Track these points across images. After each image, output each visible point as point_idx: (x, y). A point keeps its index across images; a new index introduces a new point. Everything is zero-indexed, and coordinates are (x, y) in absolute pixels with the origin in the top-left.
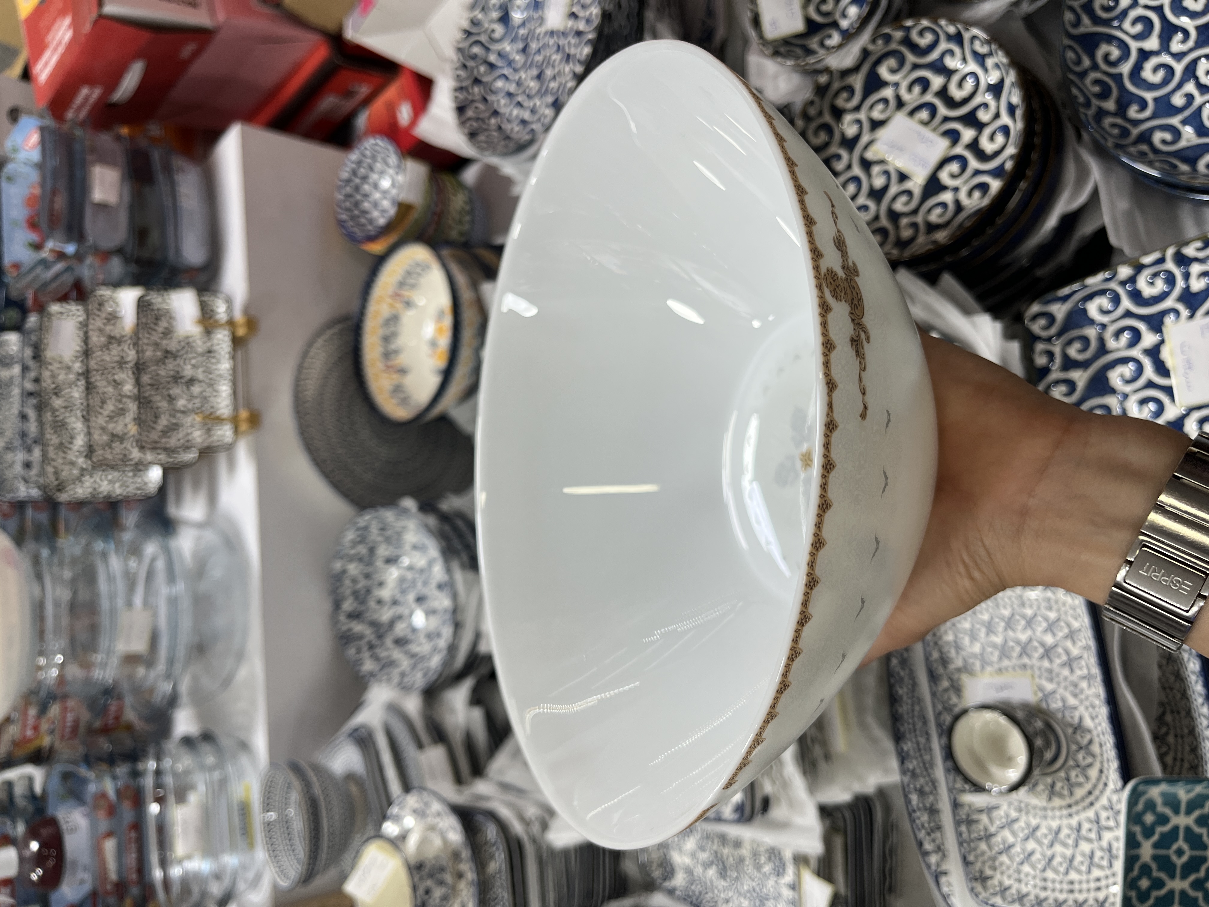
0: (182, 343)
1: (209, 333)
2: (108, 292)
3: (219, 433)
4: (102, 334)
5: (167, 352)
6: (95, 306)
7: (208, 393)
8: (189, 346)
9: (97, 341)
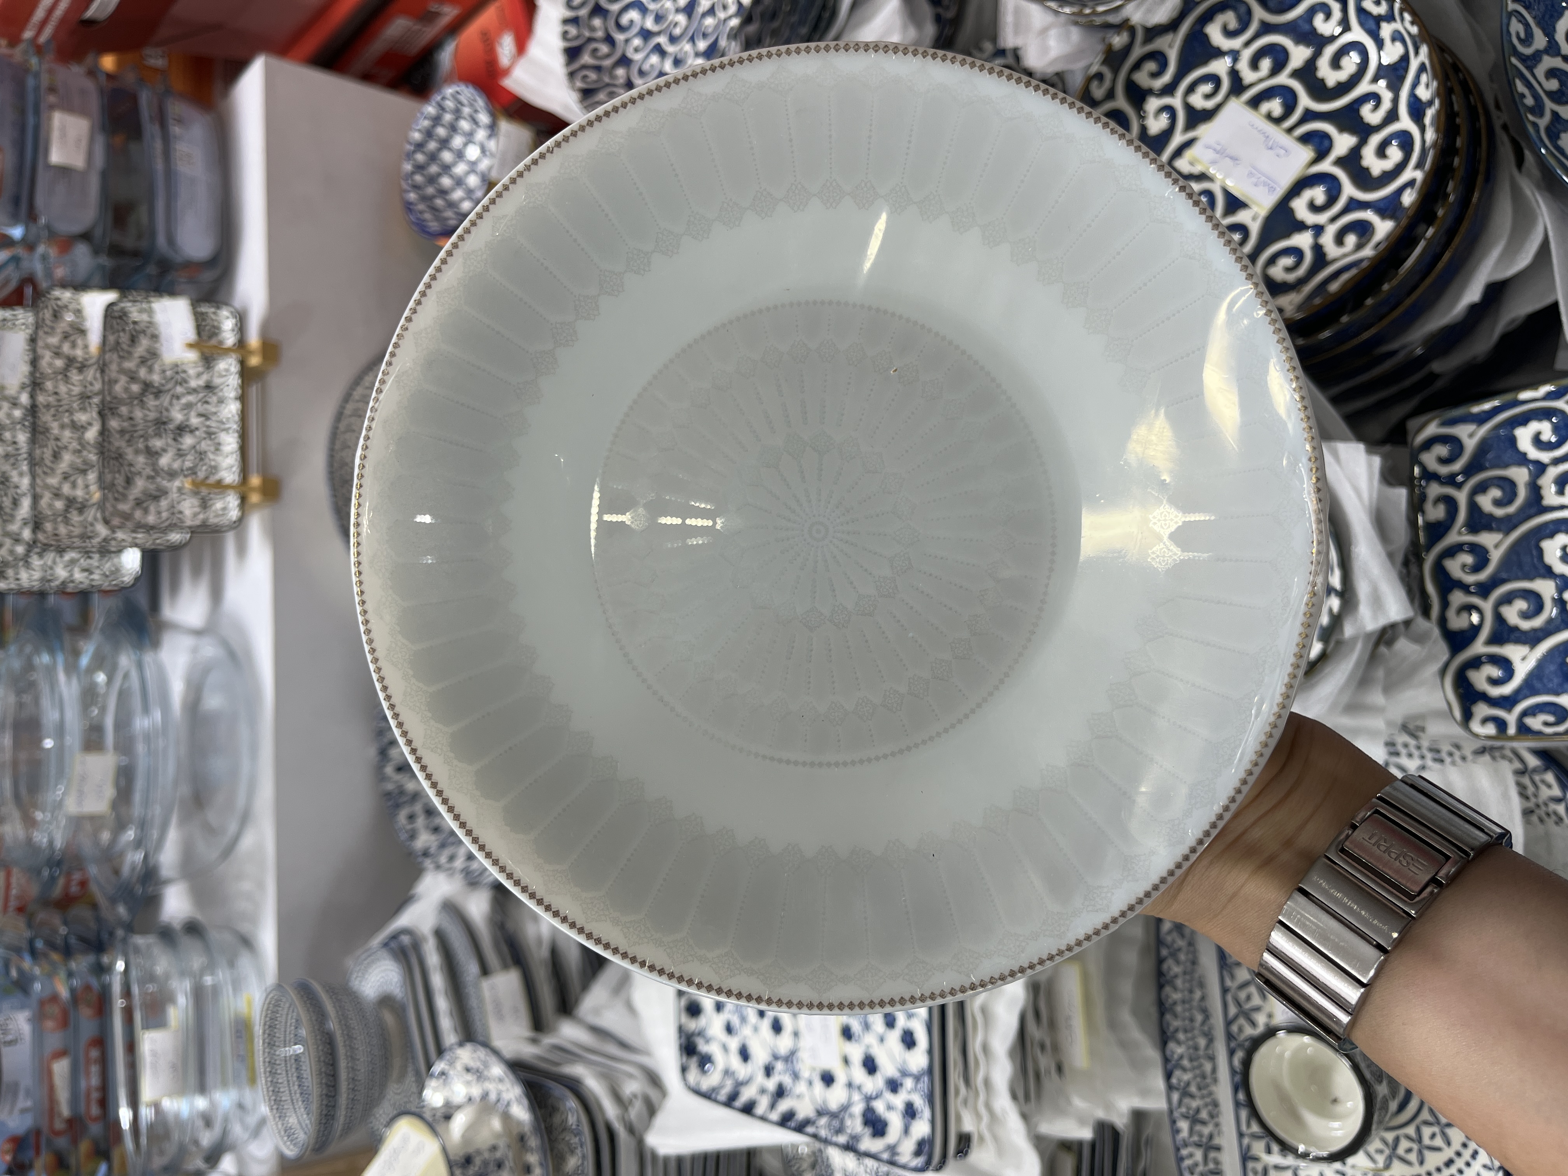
0: (169, 373)
1: (208, 360)
2: (66, 295)
3: (219, 505)
4: (57, 354)
5: (147, 386)
6: (47, 314)
7: (204, 446)
8: (178, 377)
9: (50, 365)
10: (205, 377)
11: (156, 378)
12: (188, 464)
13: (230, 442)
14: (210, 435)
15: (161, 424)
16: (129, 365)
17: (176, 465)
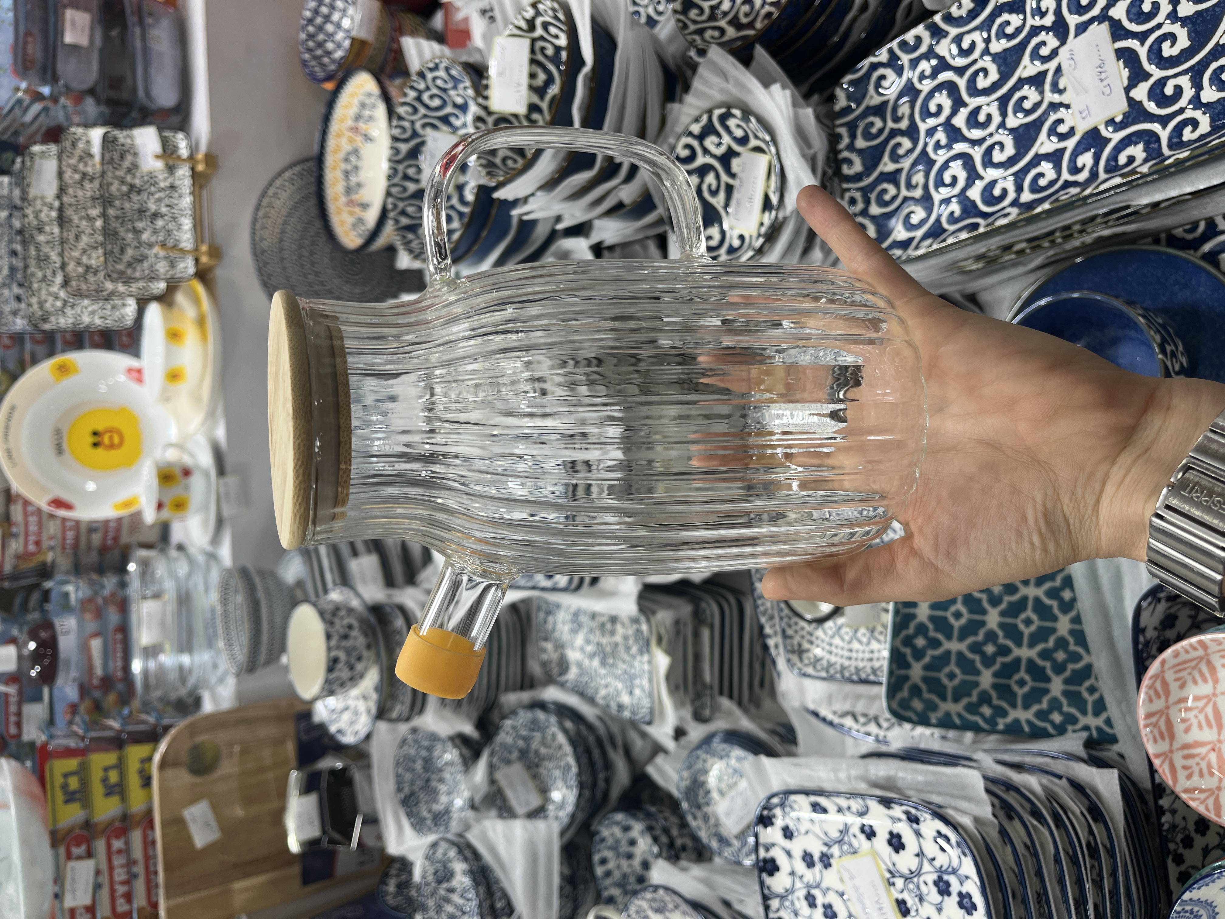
0: (146, 178)
1: (171, 169)
2: (80, 130)
3: (181, 265)
4: (76, 171)
5: (132, 187)
6: (67, 144)
7: (171, 226)
8: (152, 181)
9: (71, 178)
10: (170, 180)
11: (137, 182)
12: (161, 238)
13: (187, 223)
14: (174, 219)
15: (142, 212)
16: (120, 173)
17: (153, 239)
